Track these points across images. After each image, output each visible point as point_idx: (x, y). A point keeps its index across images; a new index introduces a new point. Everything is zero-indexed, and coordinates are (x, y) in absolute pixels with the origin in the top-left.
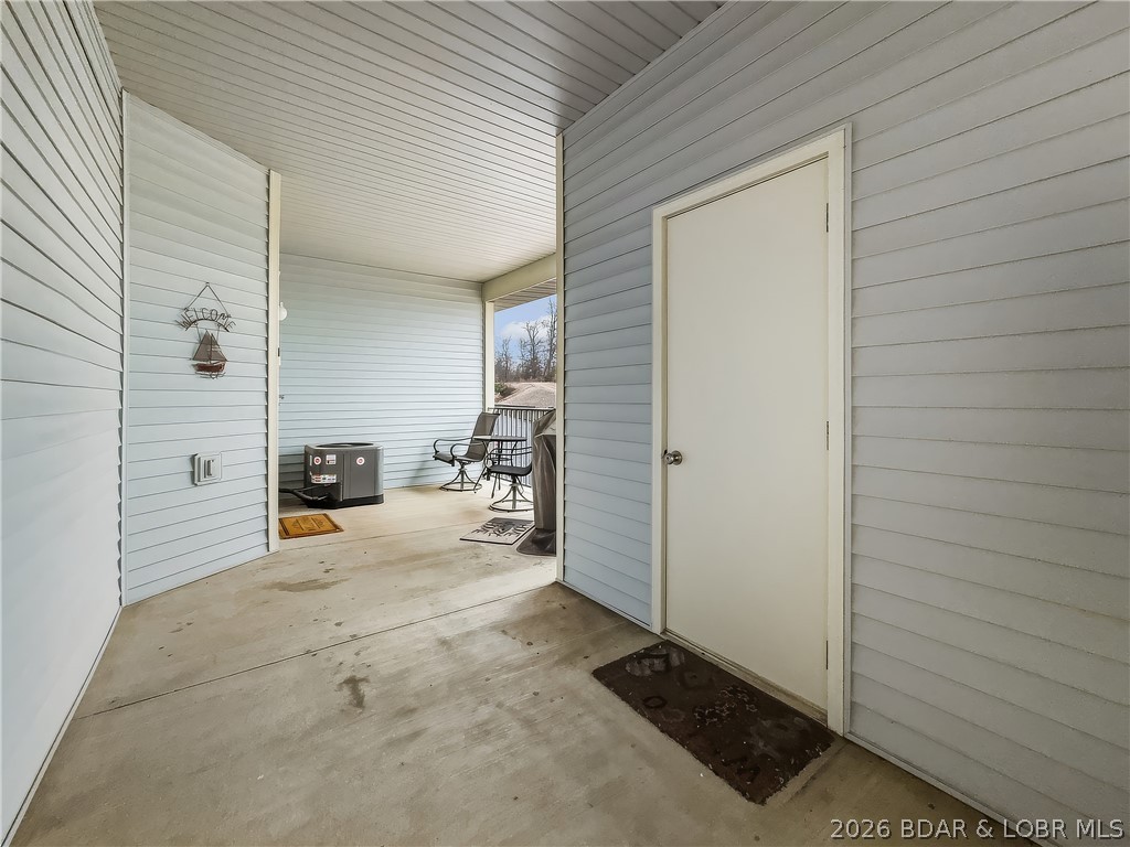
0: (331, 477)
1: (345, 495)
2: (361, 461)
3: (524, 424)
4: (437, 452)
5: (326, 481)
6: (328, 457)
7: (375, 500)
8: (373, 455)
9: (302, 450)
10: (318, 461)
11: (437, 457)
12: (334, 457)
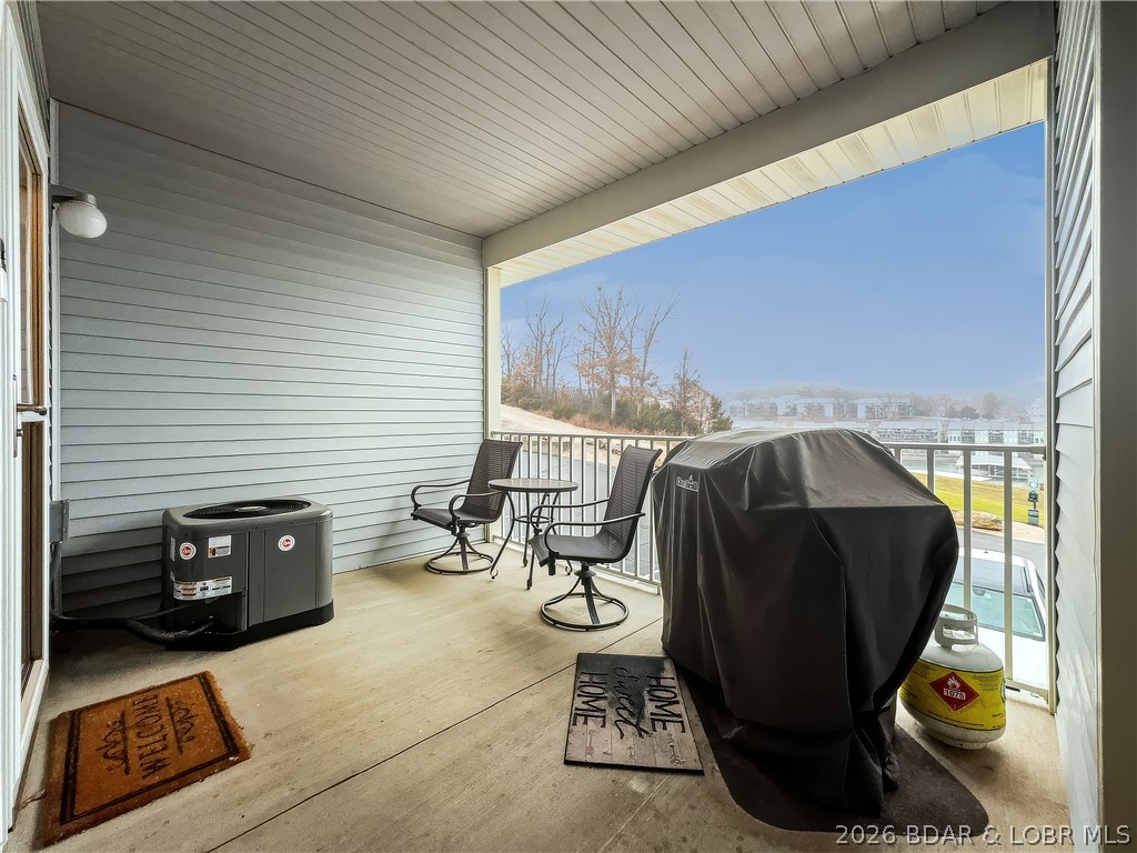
0: (221, 584)
1: (254, 616)
2: (286, 543)
3: (543, 460)
4: (417, 506)
5: (210, 594)
6: (214, 542)
7: (319, 616)
8: (313, 530)
9: (156, 520)
10: (188, 551)
11: (419, 514)
12: (227, 541)
